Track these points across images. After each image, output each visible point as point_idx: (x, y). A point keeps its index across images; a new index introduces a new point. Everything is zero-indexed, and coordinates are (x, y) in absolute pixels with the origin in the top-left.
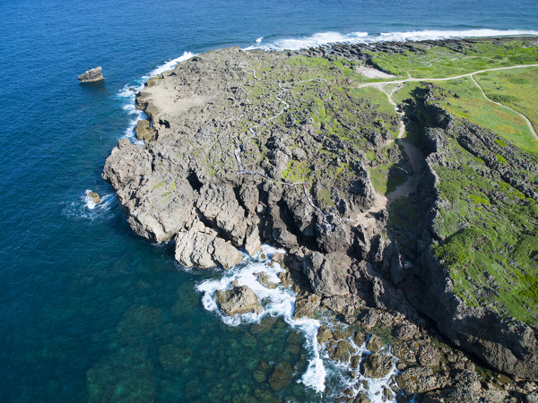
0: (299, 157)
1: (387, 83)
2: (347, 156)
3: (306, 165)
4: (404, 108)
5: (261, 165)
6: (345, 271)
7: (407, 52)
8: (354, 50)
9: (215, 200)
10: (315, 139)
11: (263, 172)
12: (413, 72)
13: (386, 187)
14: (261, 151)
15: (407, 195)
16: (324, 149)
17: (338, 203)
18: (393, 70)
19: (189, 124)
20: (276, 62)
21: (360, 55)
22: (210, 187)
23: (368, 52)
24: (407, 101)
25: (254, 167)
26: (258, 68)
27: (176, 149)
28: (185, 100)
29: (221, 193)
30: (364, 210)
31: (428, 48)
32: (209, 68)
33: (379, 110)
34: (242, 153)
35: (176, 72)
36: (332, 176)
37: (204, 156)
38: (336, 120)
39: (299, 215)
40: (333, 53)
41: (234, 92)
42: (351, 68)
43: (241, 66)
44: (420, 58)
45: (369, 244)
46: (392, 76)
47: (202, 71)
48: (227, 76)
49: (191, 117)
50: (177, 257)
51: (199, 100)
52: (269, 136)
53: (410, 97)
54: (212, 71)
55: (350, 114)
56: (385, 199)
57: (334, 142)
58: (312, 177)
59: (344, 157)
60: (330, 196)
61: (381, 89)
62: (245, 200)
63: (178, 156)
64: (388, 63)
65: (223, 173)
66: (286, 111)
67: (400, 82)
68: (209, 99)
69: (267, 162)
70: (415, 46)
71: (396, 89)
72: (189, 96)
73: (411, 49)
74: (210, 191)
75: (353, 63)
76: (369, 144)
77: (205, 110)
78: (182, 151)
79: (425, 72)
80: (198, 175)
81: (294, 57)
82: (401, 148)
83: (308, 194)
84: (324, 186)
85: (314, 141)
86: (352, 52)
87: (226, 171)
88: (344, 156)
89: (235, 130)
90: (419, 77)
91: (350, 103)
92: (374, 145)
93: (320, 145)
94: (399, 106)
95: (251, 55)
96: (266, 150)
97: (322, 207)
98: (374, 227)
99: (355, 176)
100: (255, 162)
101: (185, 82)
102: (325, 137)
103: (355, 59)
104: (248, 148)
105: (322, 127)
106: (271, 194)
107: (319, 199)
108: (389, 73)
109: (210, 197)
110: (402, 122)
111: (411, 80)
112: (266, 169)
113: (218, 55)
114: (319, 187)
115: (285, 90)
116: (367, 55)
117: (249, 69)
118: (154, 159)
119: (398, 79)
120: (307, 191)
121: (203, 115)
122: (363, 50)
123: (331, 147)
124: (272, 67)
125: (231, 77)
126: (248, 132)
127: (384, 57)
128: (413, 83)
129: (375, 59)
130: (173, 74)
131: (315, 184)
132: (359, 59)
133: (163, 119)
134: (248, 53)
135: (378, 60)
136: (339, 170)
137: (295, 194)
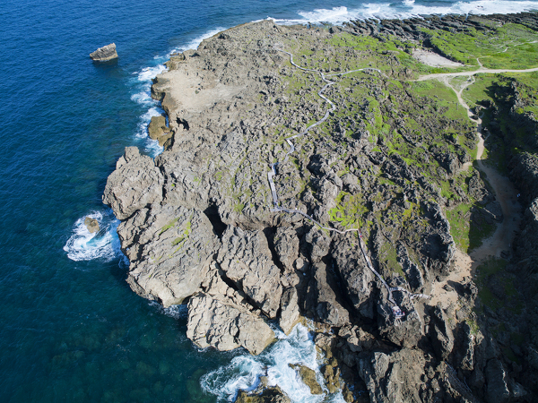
0: (352, 187)
1: (454, 75)
2: (416, 192)
3: (361, 200)
4: (480, 114)
5: (301, 199)
6: (417, 377)
7: (474, 31)
8: (408, 26)
9: (241, 253)
10: (371, 159)
11: (304, 210)
12: (484, 60)
13: (467, 239)
14: (302, 176)
15: (498, 255)
16: (384, 176)
17: (408, 271)
18: (459, 56)
19: (212, 127)
20: (317, 43)
21: (416, 34)
22: (235, 232)
23: (425, 30)
24: (483, 103)
25: (293, 203)
26: (296, 51)
27: (194, 167)
28: (208, 91)
29: (250, 243)
30: (441, 278)
31: (499, 25)
32: (238, 49)
33: (449, 115)
34: (278, 177)
35: (199, 53)
36: (397, 222)
37: (229, 181)
38: (396, 130)
39: (354, 286)
40: (383, 30)
41: (268, 83)
42: (407, 51)
43: (276, 48)
44: (492, 39)
45: (451, 338)
46: (457, 65)
47: (229, 53)
48: (259, 60)
49: (215, 117)
50: (190, 334)
51: (225, 92)
52: (311, 153)
53: (486, 97)
54: (241, 52)
55: (413, 121)
56: (468, 259)
57: (396, 166)
58: (369, 222)
59: (413, 195)
60: (395, 255)
61: (446, 83)
62: (281, 253)
63: (196, 180)
64: (451, 45)
65: (253, 211)
66: (332, 115)
67: (470, 74)
68: (237, 90)
69: (310, 195)
70: (483, 22)
71: (466, 85)
72: (213, 86)
73: (478, 27)
74: (235, 240)
75: (409, 44)
76: (441, 170)
77: (232, 107)
78: (201, 172)
79: (500, 60)
80: (220, 211)
81: (337, 35)
82: (483, 176)
83: (365, 249)
84: (387, 237)
85: (370, 163)
86: (406, 30)
87: (257, 207)
88: (412, 192)
89: (269, 141)
90: (493, 67)
91: (411, 105)
92: (449, 172)
93: (377, 170)
94: (473, 110)
95: (288, 32)
96: (307, 174)
97: (386, 275)
98: (457, 307)
99: (429, 227)
100: (295, 193)
101: (209, 66)
102: (384, 158)
103: (410, 39)
104: (286, 171)
105: (380, 142)
106: (316, 247)
107: (382, 260)
108: (454, 59)
109: (235, 249)
110: (479, 135)
111: (483, 71)
112: (308, 205)
113: (249, 32)
114: (380, 240)
115: (330, 83)
116: (425, 35)
117: (285, 51)
118: (166, 182)
119: (467, 70)
120: (363, 244)
121: (229, 114)
122: (419, 28)
123: (393, 174)
124: (313, 50)
125: (263, 62)
126: (285, 145)
127: (445, 38)
128: (488, 76)
129: (435, 41)
130: (196, 55)
131: (374, 232)
132: (415, 39)
133: (181, 117)
134: (284, 30)
135: (438, 41)
136: (406, 213)
137: (347, 248)
